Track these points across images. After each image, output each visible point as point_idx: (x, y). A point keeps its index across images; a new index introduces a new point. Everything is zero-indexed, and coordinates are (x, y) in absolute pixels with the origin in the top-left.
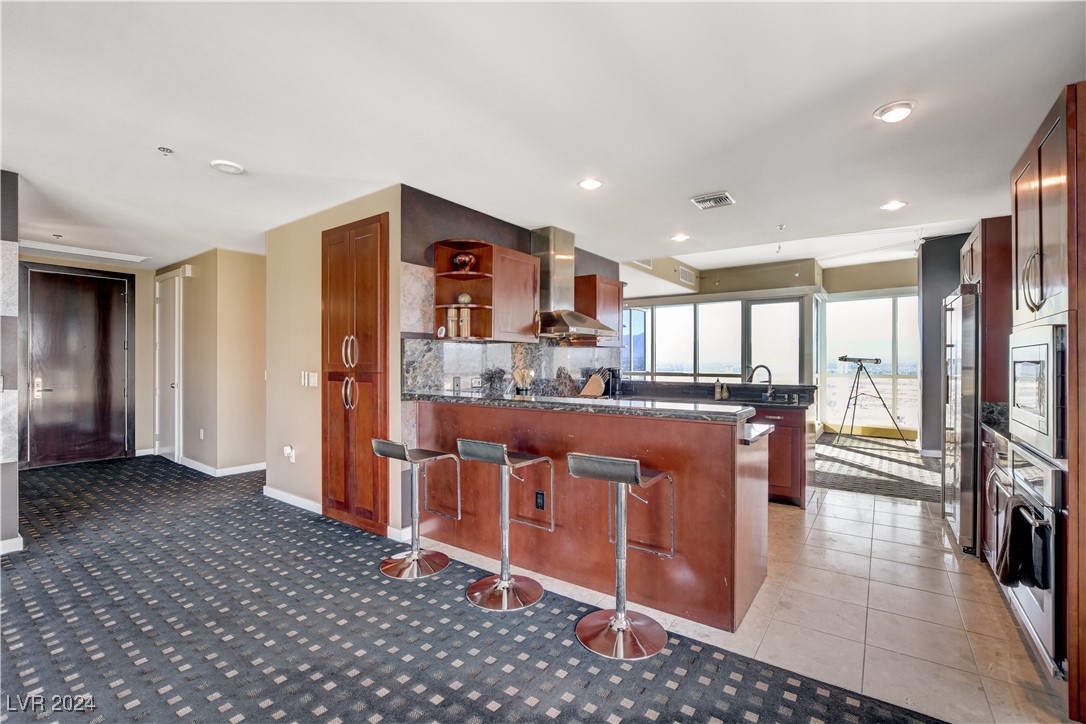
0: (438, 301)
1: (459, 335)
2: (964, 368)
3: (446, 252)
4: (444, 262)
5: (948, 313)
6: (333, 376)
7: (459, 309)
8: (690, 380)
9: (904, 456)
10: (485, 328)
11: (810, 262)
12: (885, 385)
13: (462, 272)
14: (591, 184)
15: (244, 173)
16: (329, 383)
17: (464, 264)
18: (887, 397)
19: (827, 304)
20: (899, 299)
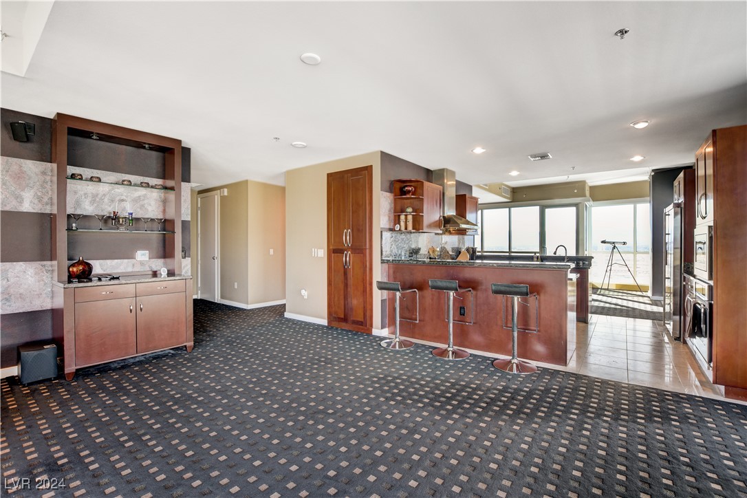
0: (395, 211)
1: (406, 229)
2: (674, 248)
3: (398, 186)
4: (398, 191)
5: (667, 217)
6: (335, 251)
7: (406, 215)
8: (508, 254)
9: (641, 299)
10: (419, 225)
11: (583, 183)
12: (629, 258)
13: (408, 196)
14: (479, 150)
15: (305, 147)
16: (333, 255)
17: (409, 192)
18: (630, 264)
19: (593, 208)
20: (638, 205)
